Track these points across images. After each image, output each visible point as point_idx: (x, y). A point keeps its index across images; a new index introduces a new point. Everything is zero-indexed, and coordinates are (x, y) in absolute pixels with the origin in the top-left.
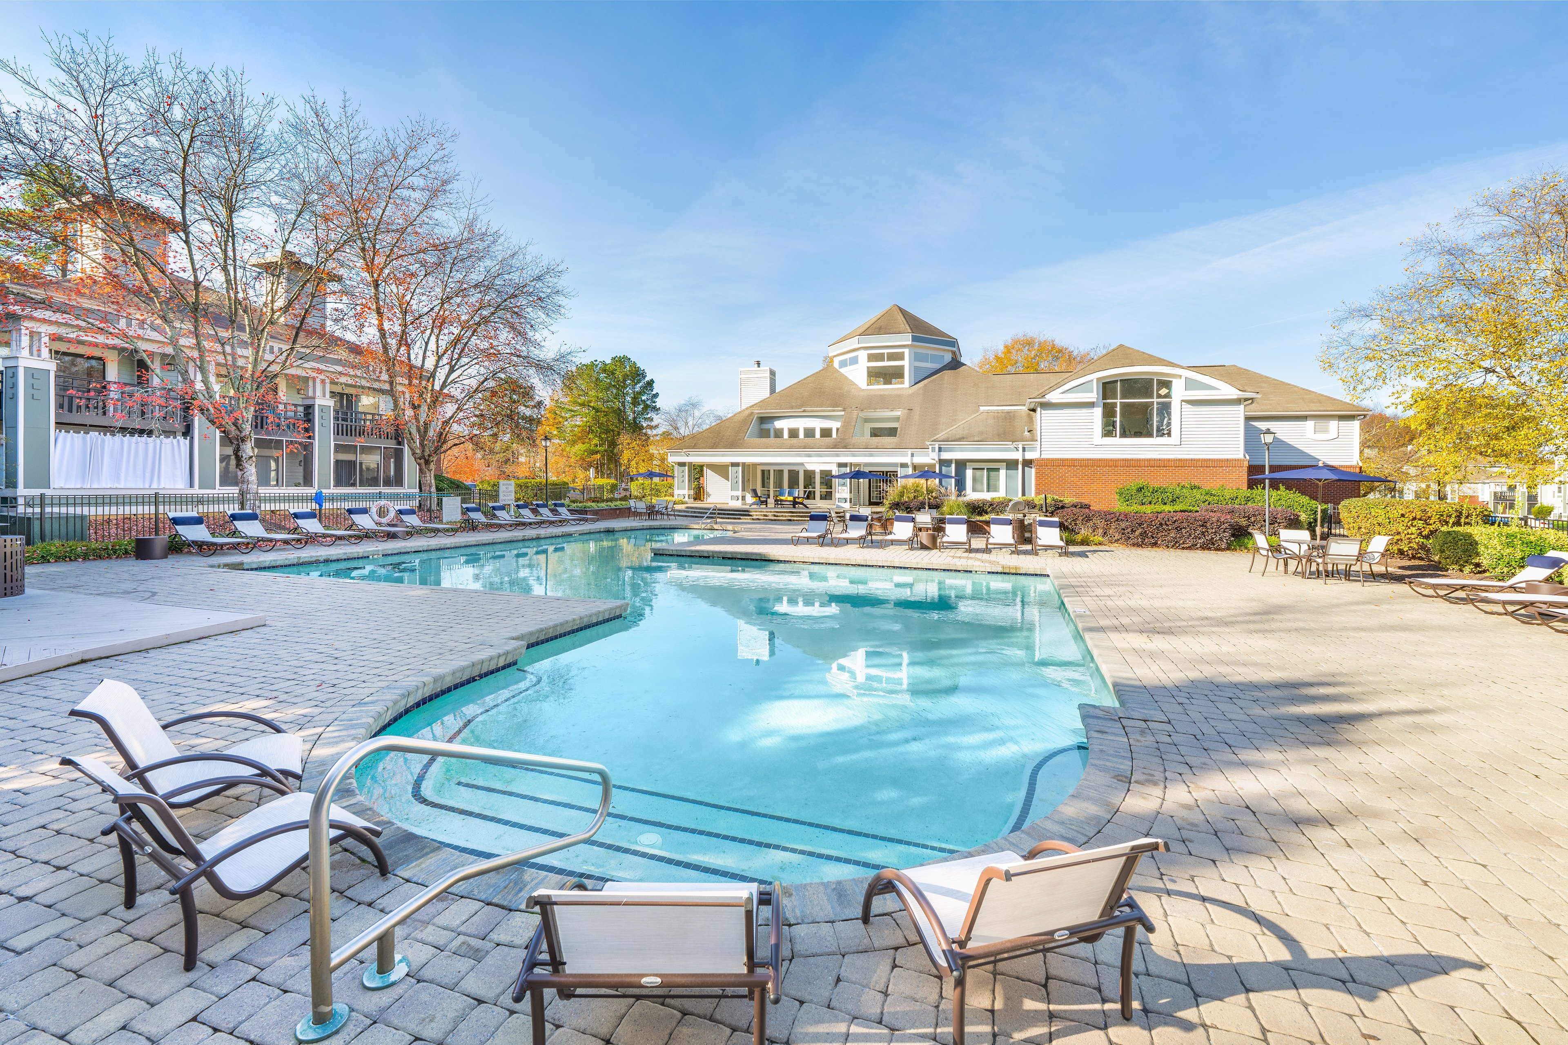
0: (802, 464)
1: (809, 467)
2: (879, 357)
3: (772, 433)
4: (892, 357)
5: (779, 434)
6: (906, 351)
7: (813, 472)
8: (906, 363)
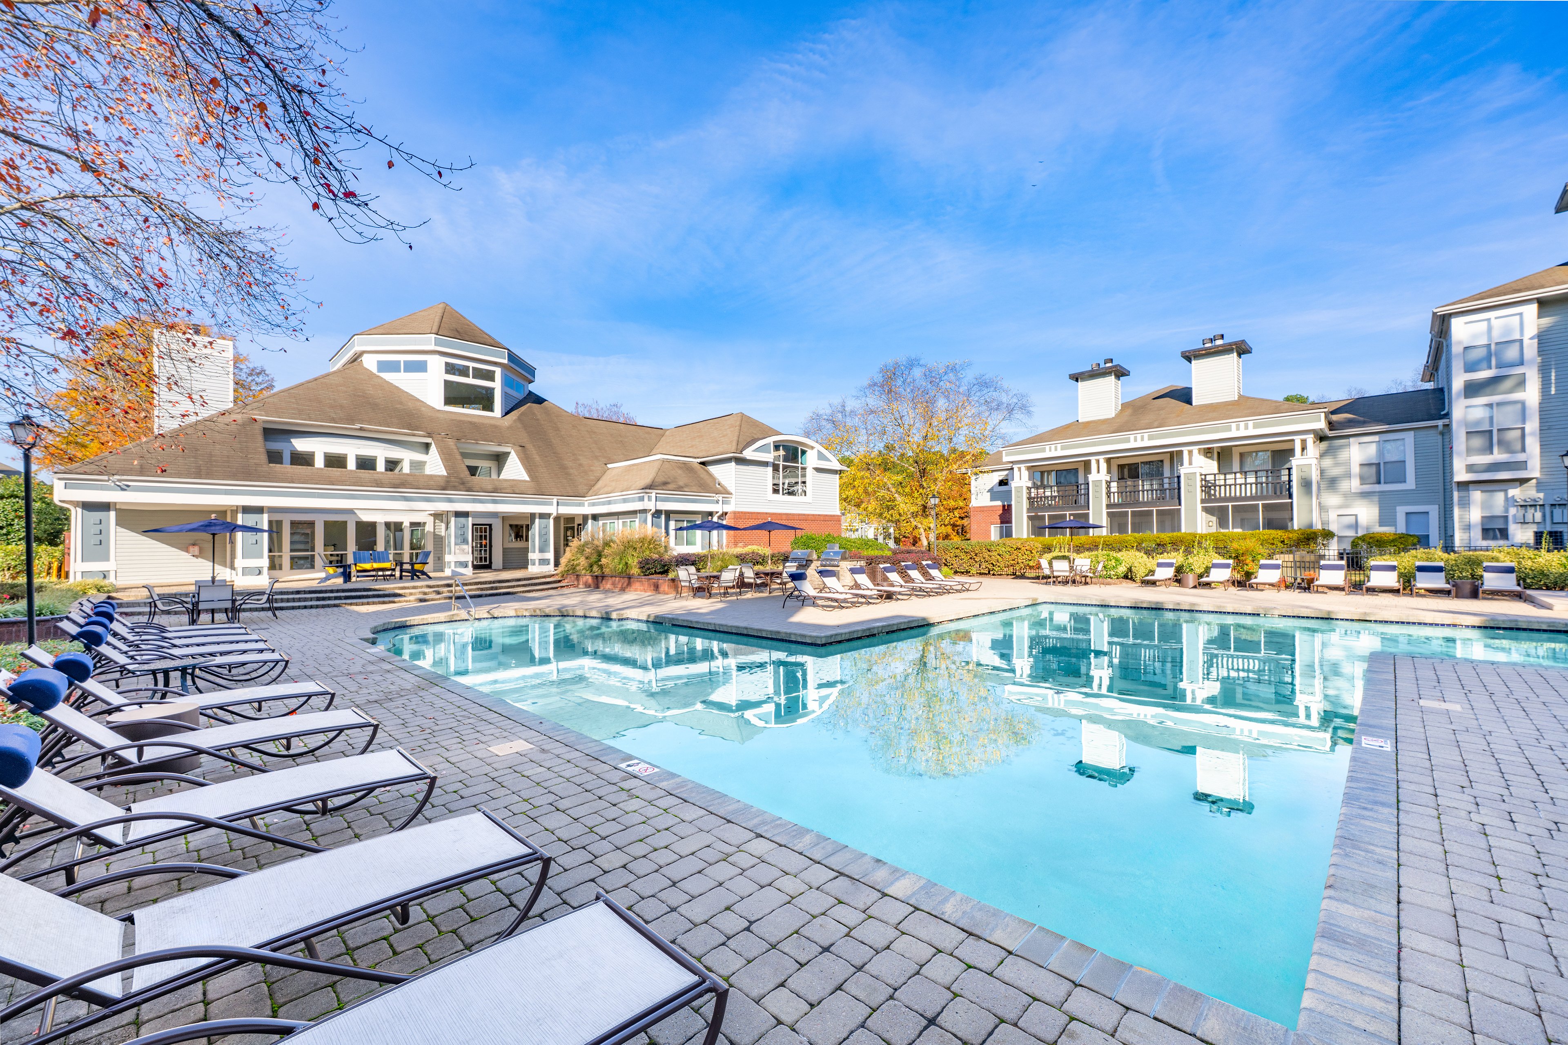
0: (351, 511)
1: (366, 517)
2: (464, 372)
3: (287, 457)
4: (479, 374)
5: (303, 460)
6: (498, 371)
7: (373, 526)
8: (497, 385)
